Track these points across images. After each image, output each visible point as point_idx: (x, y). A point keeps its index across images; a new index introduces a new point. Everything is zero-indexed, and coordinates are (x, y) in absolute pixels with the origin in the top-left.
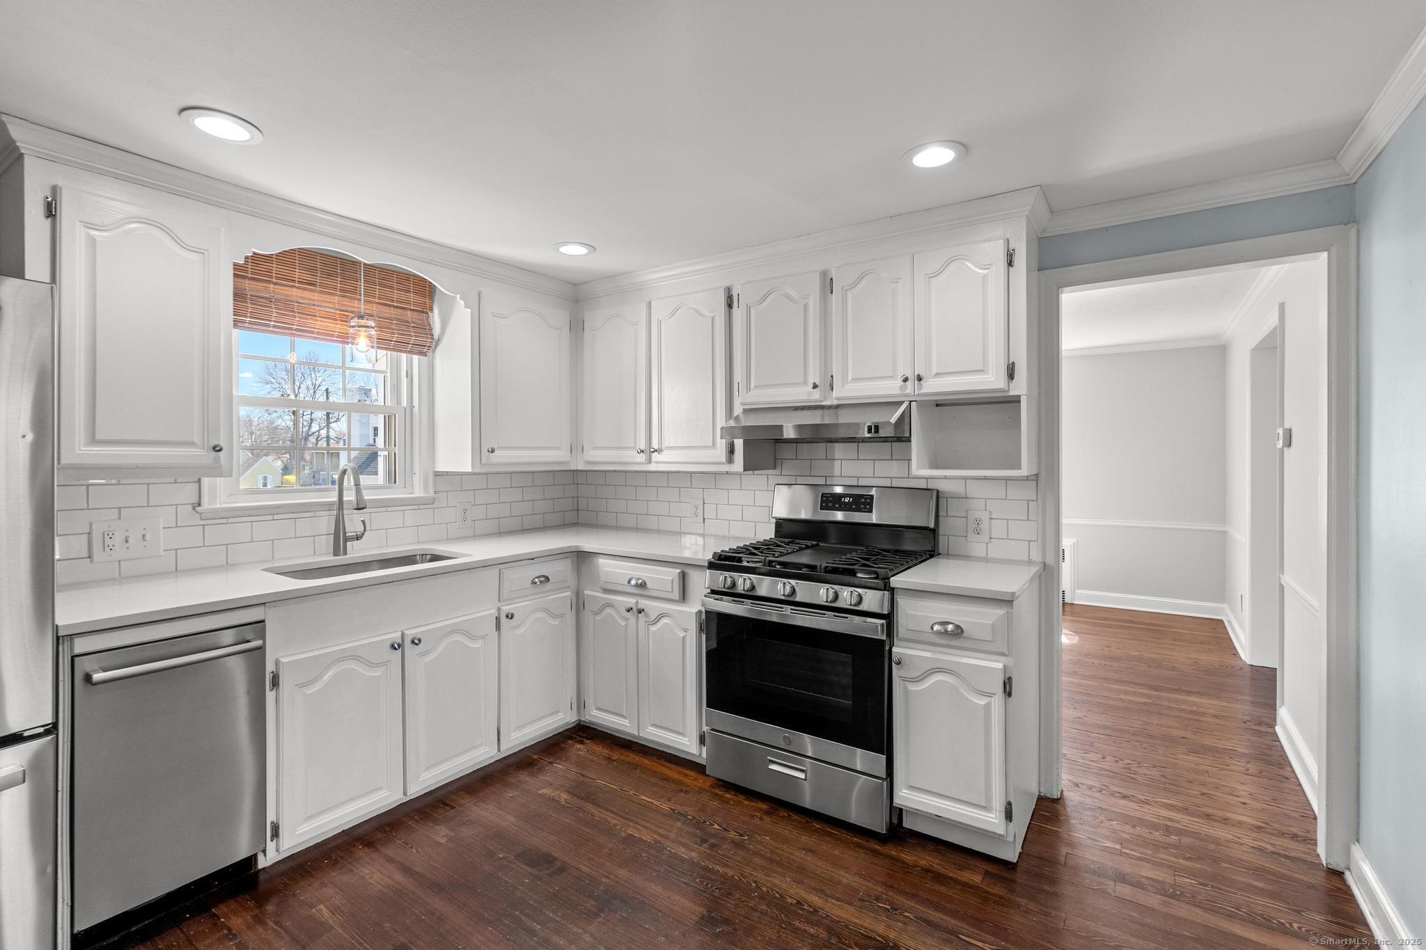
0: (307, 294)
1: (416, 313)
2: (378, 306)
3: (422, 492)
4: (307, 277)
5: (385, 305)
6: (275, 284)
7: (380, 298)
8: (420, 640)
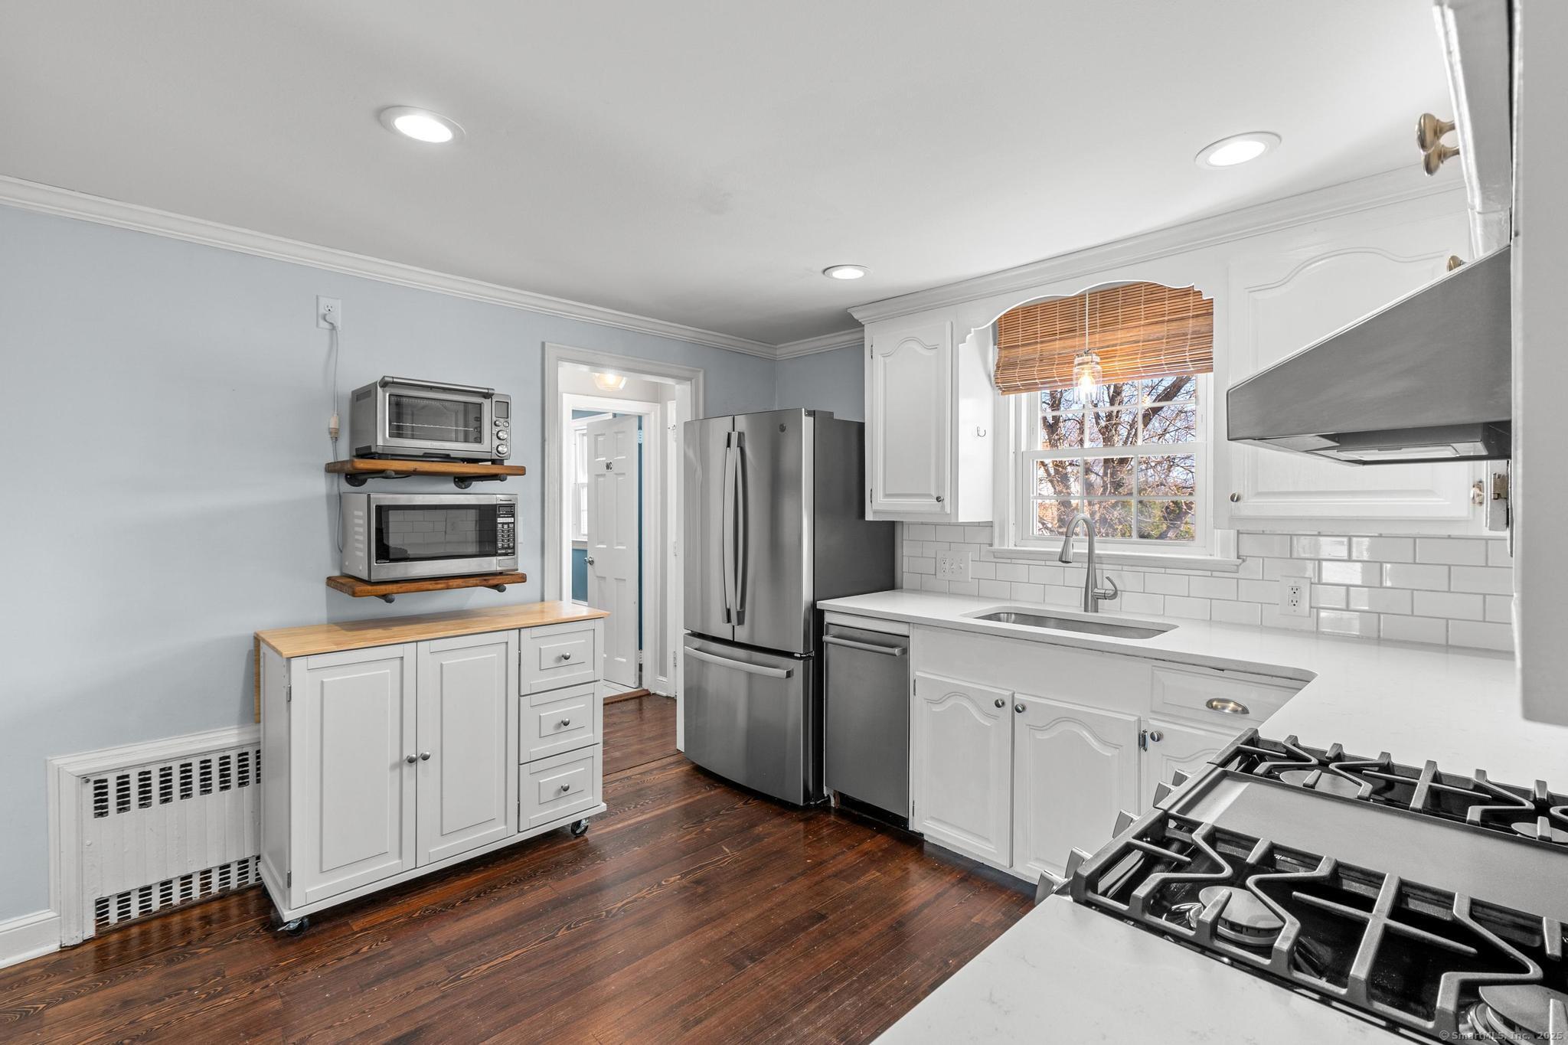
0: (1069, 342)
1: (1201, 319)
2: (1145, 328)
3: (1219, 555)
4: (1068, 326)
5: (1157, 323)
6: (1042, 342)
7: (1146, 318)
8: (1024, 708)
